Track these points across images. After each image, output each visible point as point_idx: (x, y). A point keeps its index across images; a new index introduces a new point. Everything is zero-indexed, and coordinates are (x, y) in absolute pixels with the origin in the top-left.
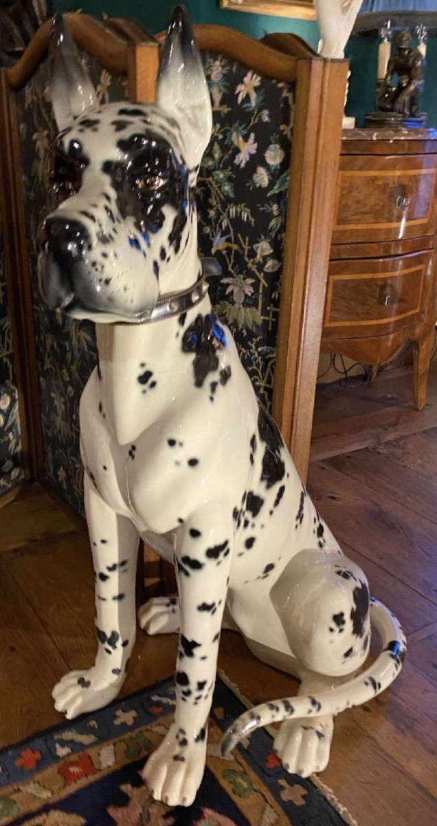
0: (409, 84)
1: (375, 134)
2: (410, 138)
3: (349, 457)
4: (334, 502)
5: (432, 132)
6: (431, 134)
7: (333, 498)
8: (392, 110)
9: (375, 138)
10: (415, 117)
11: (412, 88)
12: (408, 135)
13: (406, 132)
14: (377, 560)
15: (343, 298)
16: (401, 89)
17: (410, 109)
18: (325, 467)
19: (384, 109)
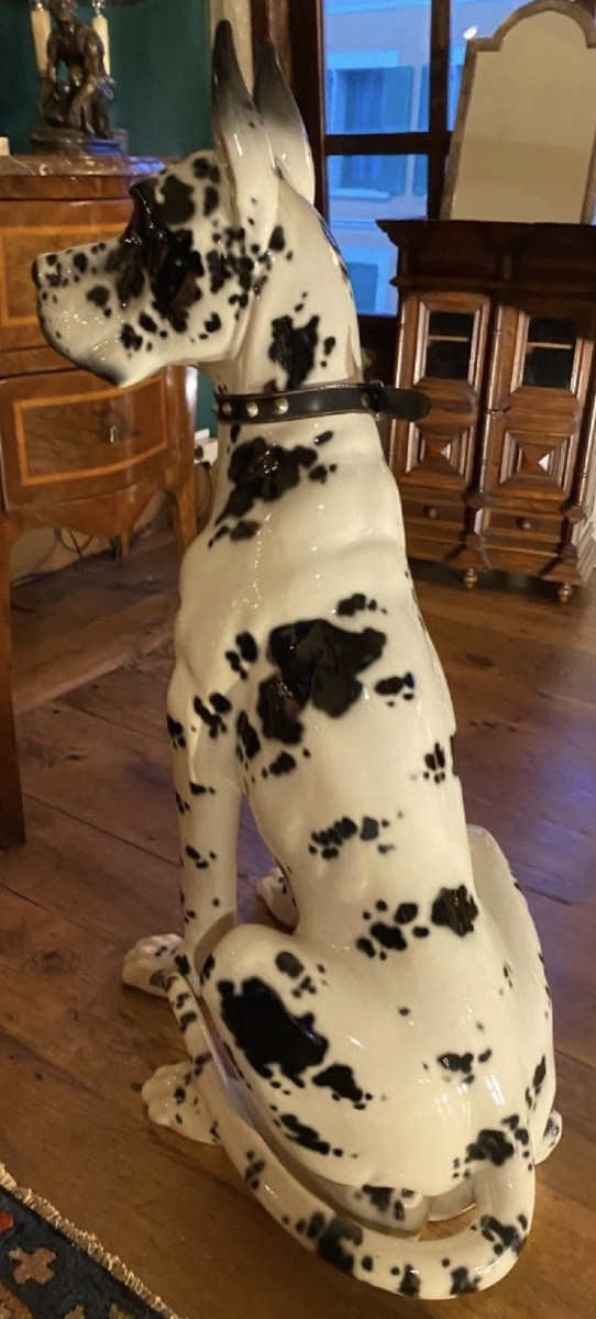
0: (84, 81)
1: (43, 166)
2: (98, 173)
3: (96, 687)
4: (78, 764)
5: (133, 163)
6: (133, 167)
7: (75, 758)
8: (66, 125)
9: (43, 173)
10: (105, 138)
11: (90, 89)
12: (96, 167)
13: (91, 163)
14: (143, 843)
15: (43, 437)
16: (75, 90)
17: (95, 126)
18: (59, 709)
19: (54, 123)
